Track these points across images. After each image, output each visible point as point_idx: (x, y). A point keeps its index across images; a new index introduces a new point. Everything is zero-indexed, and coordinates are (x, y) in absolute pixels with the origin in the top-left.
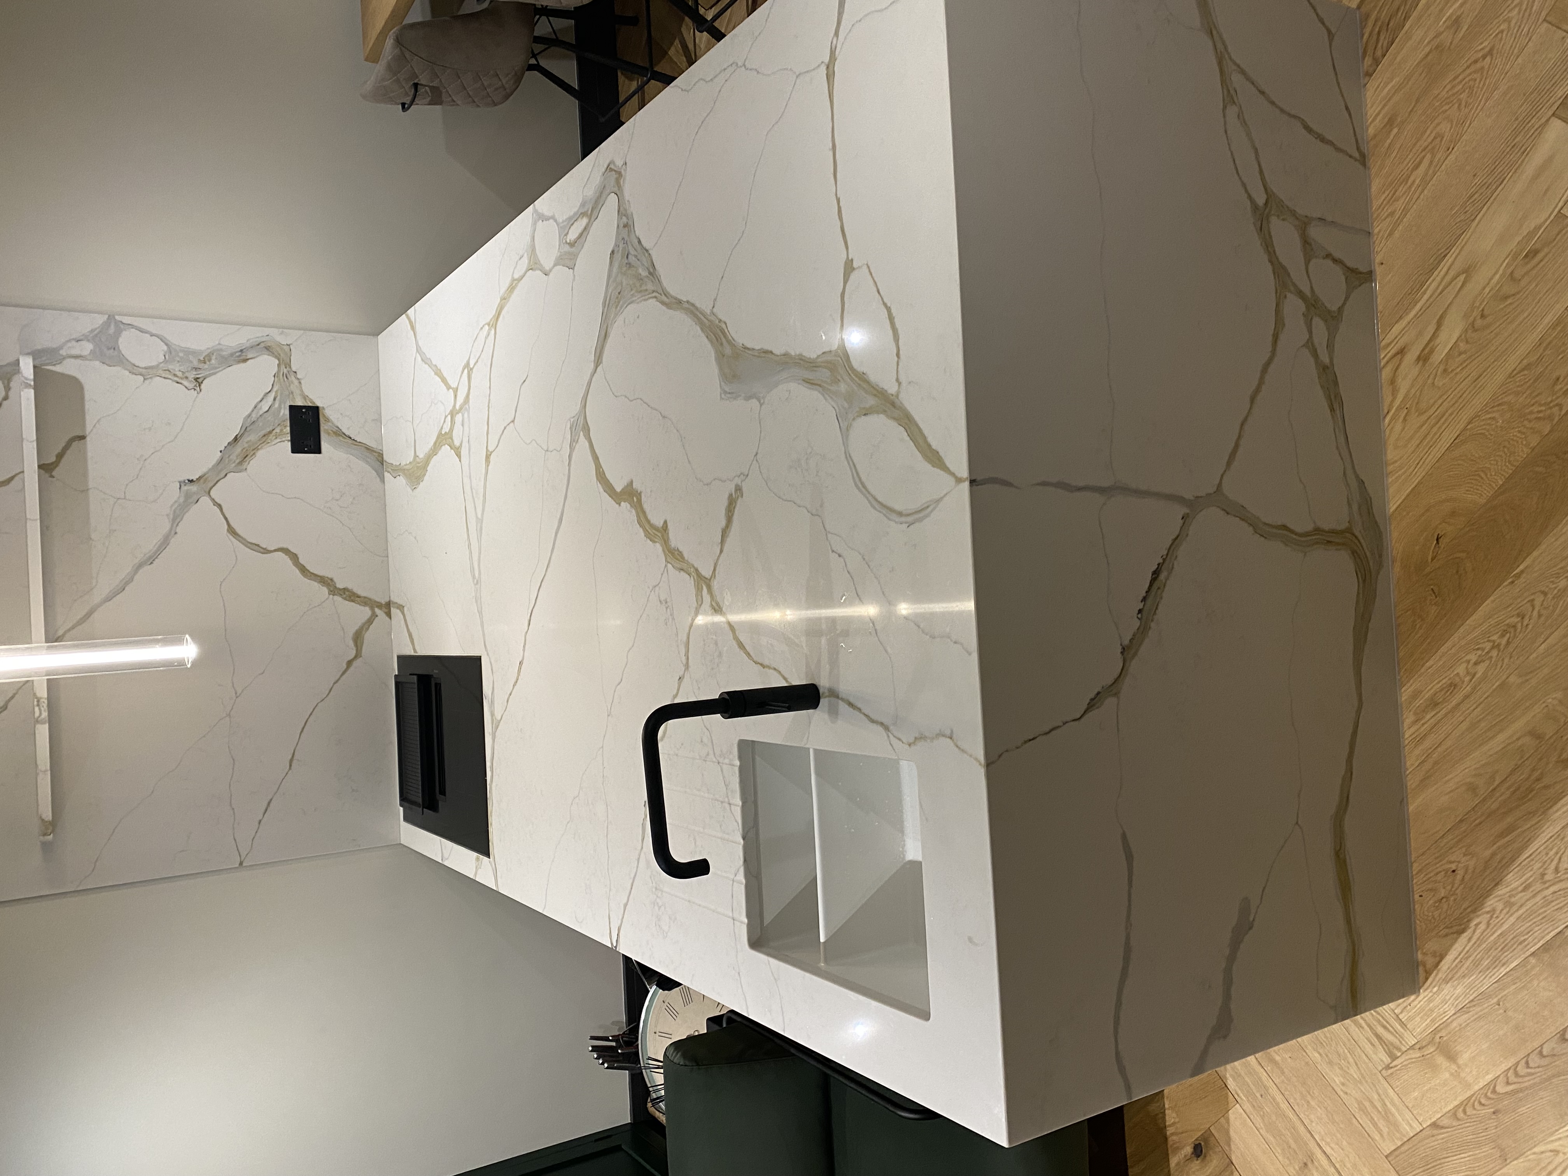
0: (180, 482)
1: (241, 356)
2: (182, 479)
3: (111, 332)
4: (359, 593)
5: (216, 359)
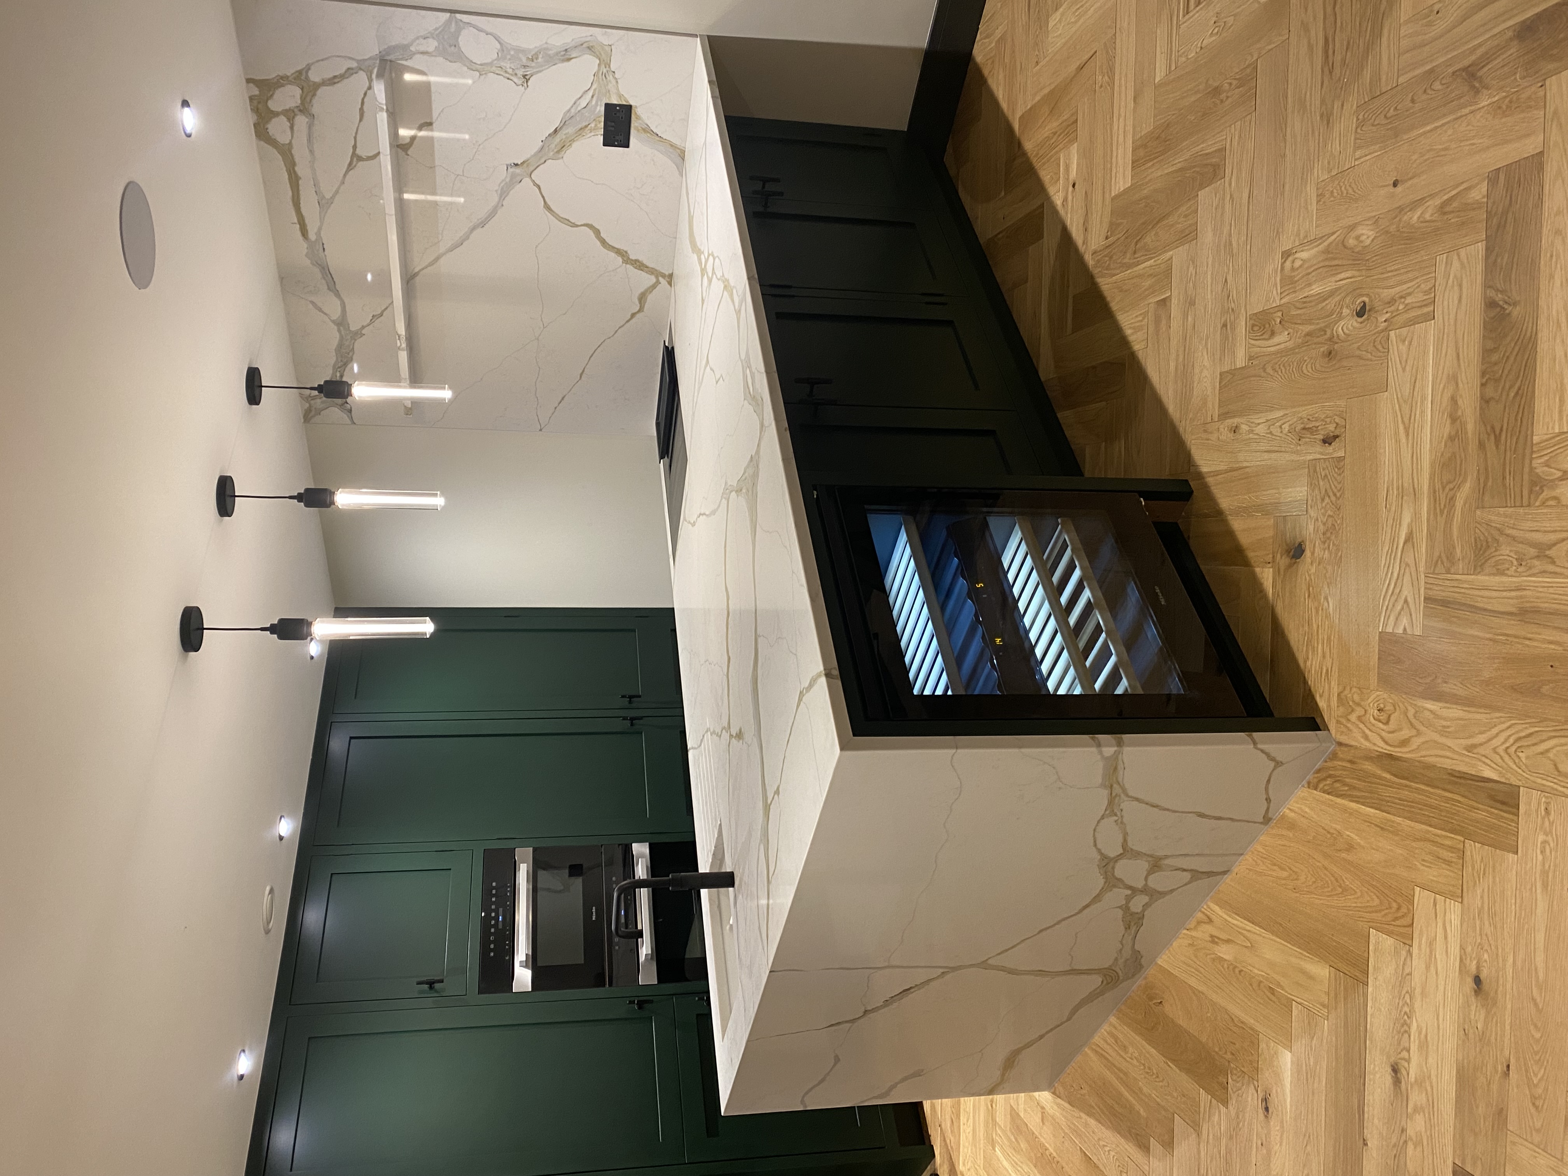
0: (508, 165)
1: (565, 55)
3: (453, 30)
4: (647, 264)
5: (542, 58)
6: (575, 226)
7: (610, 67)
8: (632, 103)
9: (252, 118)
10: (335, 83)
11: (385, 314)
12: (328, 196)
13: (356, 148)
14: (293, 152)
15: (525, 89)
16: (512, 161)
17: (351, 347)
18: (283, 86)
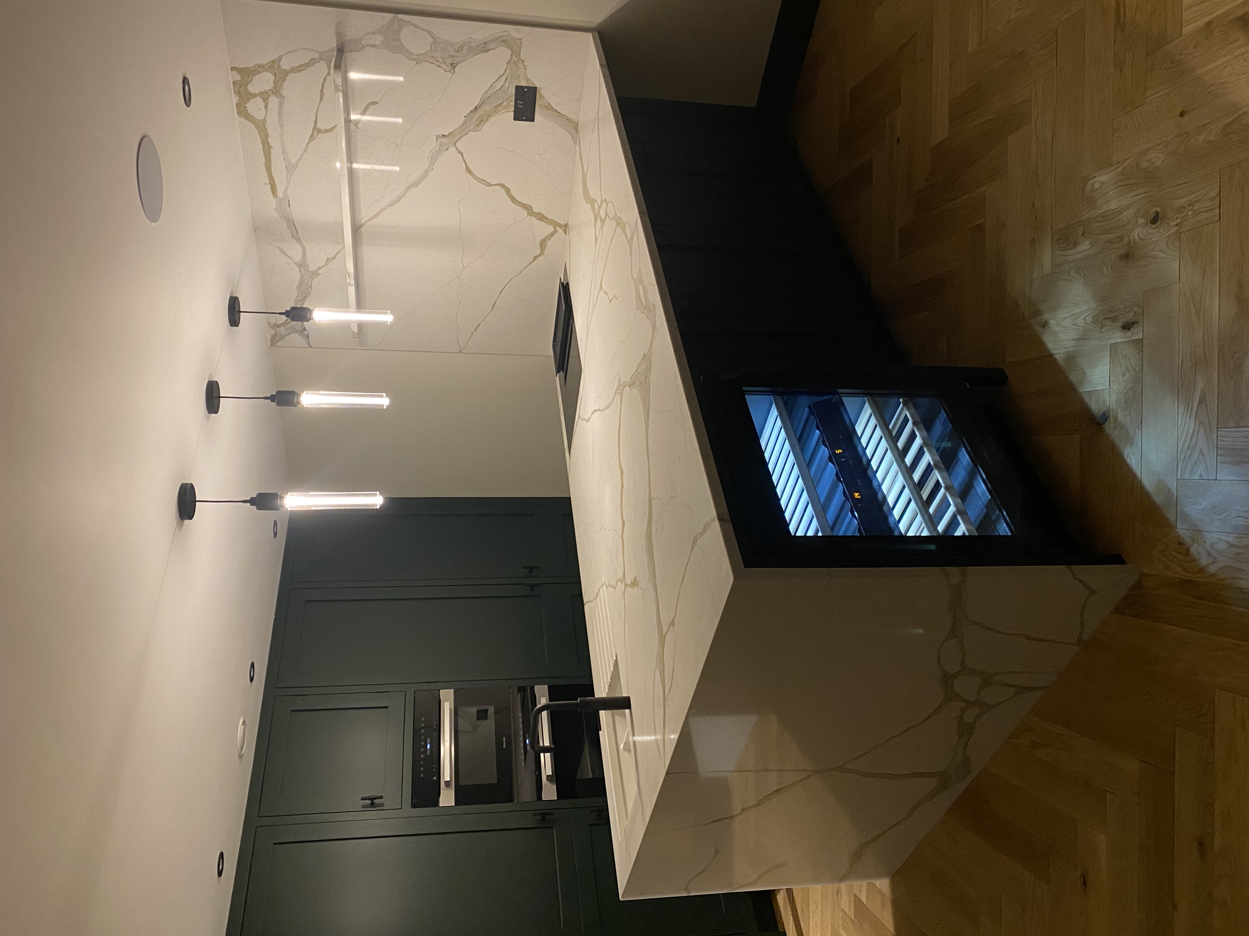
1: (485, 48)
2: (438, 134)
3: (395, 27)
4: (547, 216)
5: (467, 49)
6: (490, 185)
7: (520, 57)
8: (537, 85)
9: (235, 99)
10: (301, 70)
11: (337, 257)
12: (294, 161)
13: (317, 122)
14: (266, 126)
15: (452, 75)
16: (440, 133)
17: (309, 285)
18: (260, 72)
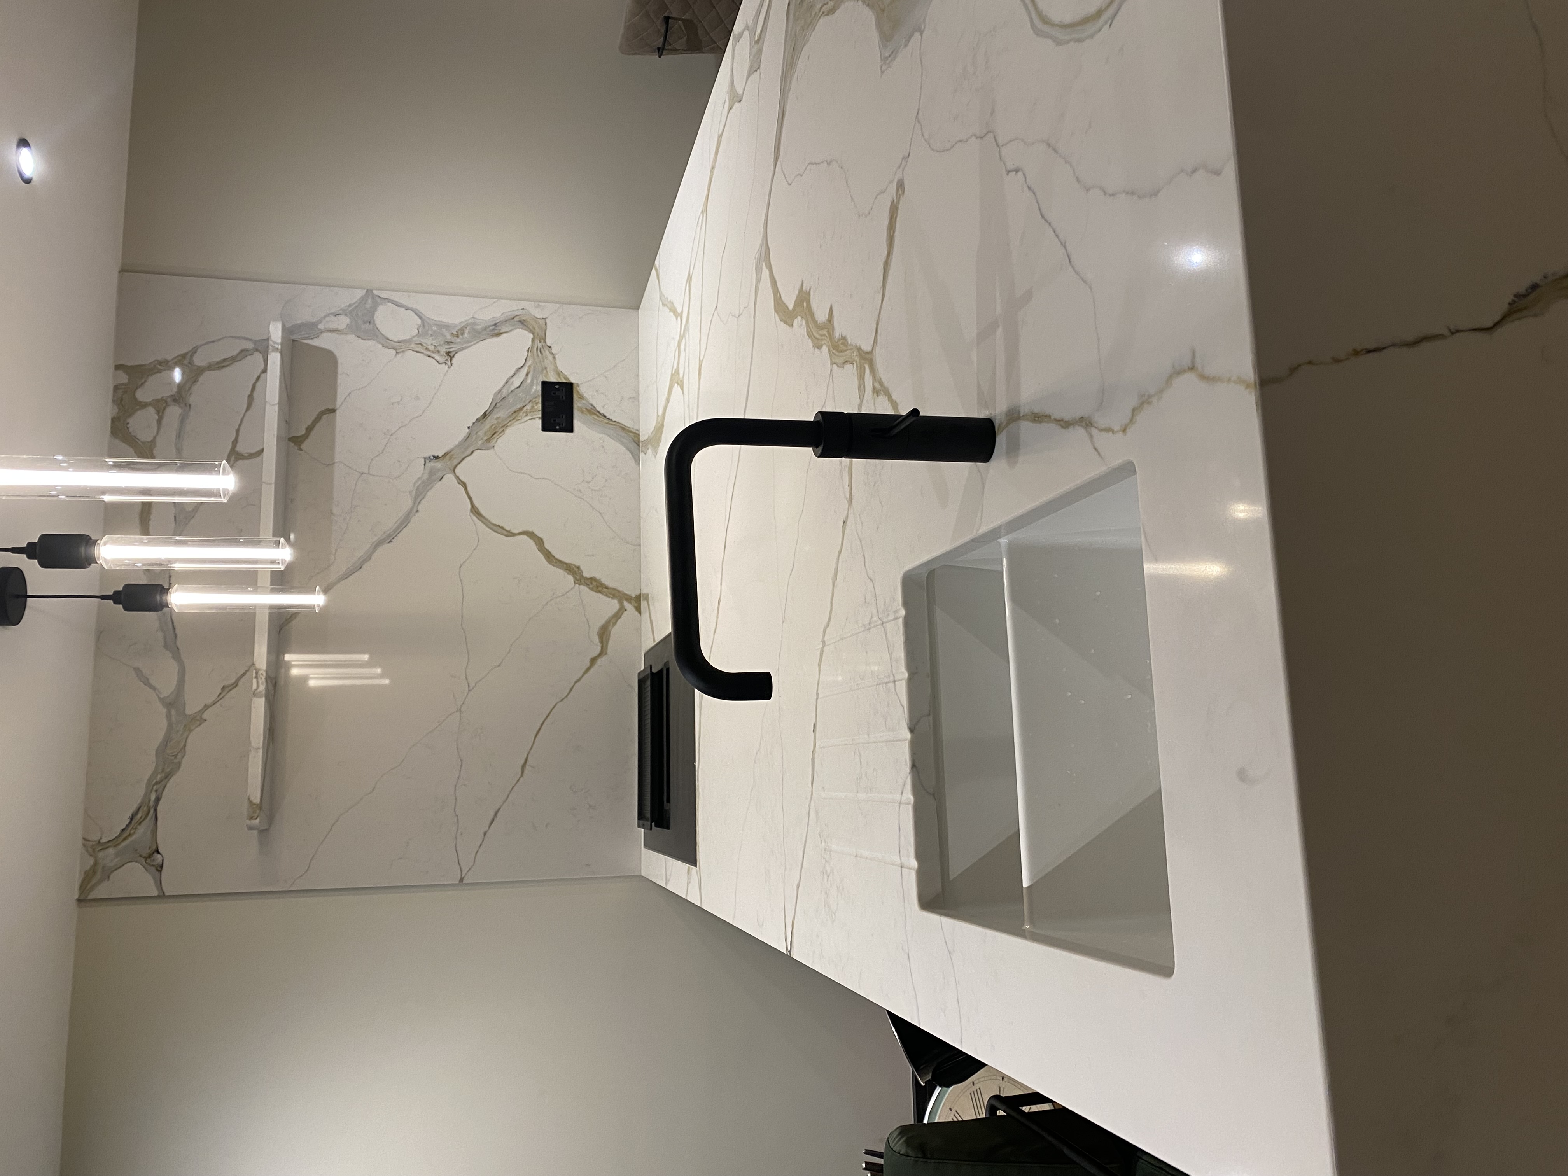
0: (425, 459)
1: (495, 330)
2: (426, 455)
3: (368, 306)
4: (607, 583)
5: (469, 332)
6: (510, 534)
7: (545, 342)
8: (573, 380)
9: (111, 412)
10: (223, 367)
13: (236, 443)
14: (155, 451)
15: (449, 367)
16: (432, 453)
18: (160, 371)
